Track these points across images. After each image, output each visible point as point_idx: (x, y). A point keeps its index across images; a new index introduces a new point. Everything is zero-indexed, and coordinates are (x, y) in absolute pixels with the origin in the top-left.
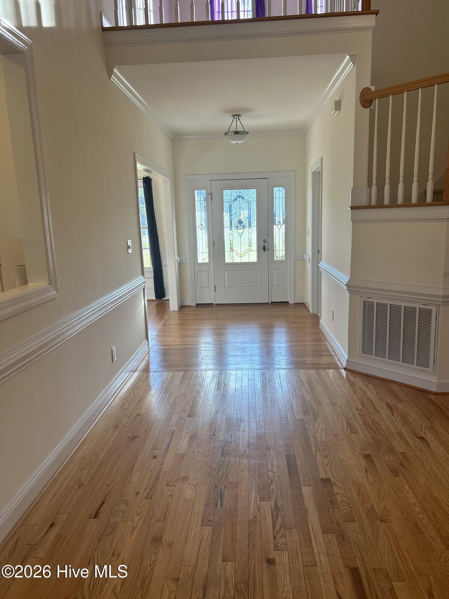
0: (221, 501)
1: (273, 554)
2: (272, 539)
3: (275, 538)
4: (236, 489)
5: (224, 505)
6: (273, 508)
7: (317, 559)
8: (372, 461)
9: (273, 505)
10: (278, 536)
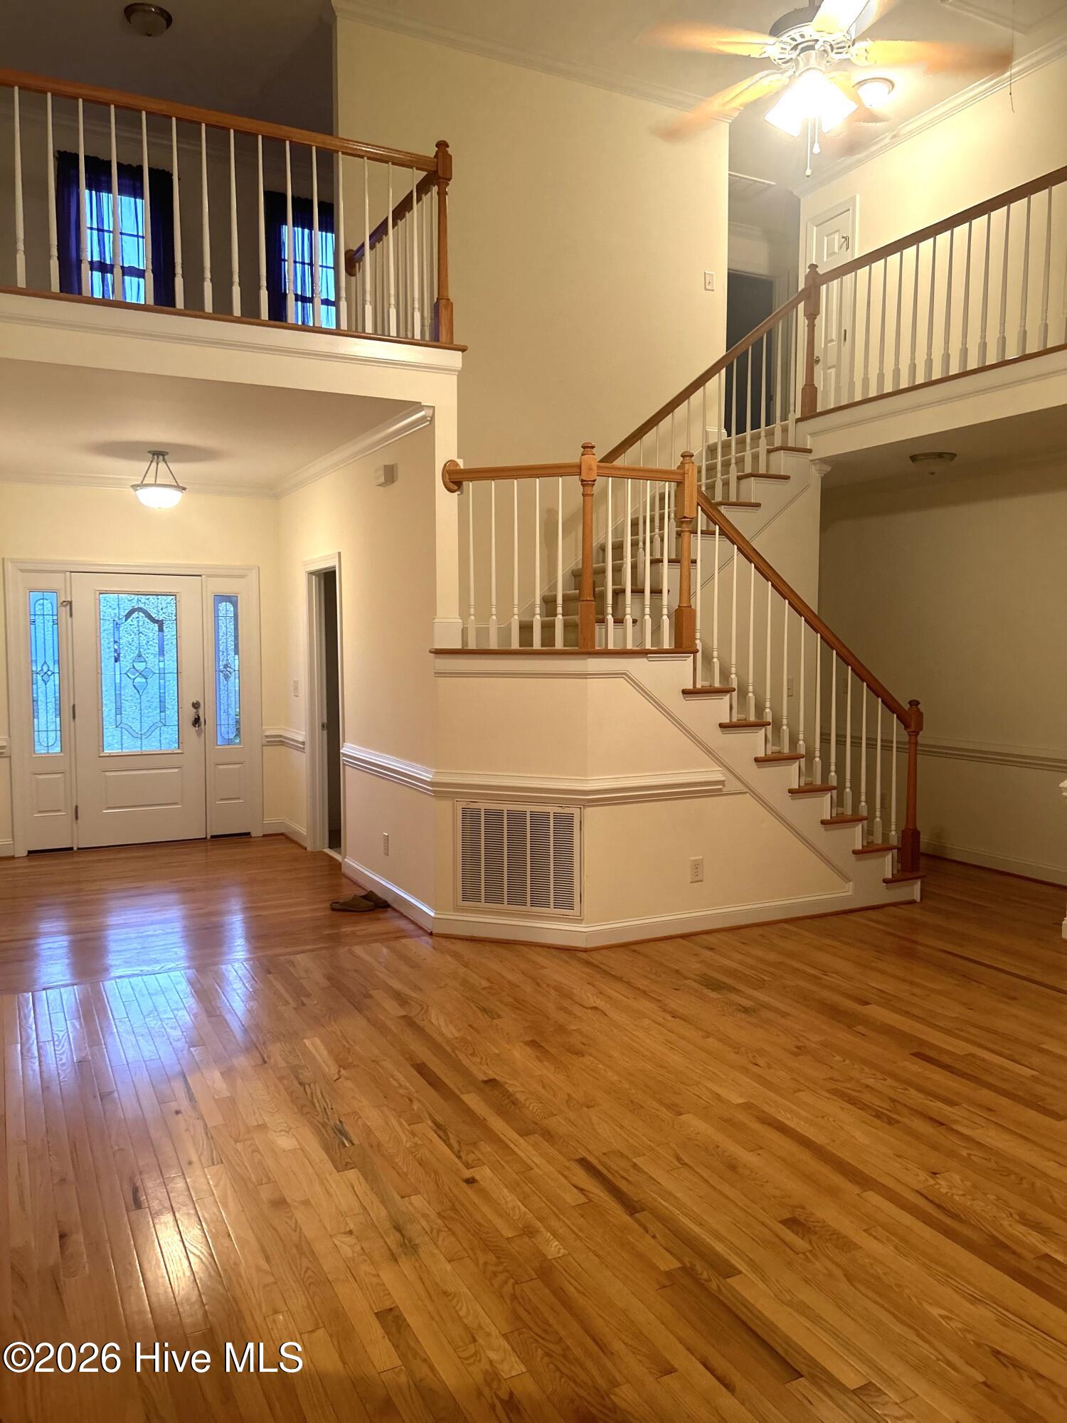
0: (347, 1139)
1: (468, 1174)
2: (456, 1160)
3: (459, 1157)
4: (360, 1120)
5: (356, 1142)
6: (435, 1128)
7: (530, 1162)
8: (542, 1047)
9: (432, 1125)
10: (463, 1155)
